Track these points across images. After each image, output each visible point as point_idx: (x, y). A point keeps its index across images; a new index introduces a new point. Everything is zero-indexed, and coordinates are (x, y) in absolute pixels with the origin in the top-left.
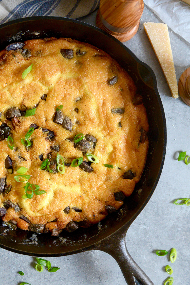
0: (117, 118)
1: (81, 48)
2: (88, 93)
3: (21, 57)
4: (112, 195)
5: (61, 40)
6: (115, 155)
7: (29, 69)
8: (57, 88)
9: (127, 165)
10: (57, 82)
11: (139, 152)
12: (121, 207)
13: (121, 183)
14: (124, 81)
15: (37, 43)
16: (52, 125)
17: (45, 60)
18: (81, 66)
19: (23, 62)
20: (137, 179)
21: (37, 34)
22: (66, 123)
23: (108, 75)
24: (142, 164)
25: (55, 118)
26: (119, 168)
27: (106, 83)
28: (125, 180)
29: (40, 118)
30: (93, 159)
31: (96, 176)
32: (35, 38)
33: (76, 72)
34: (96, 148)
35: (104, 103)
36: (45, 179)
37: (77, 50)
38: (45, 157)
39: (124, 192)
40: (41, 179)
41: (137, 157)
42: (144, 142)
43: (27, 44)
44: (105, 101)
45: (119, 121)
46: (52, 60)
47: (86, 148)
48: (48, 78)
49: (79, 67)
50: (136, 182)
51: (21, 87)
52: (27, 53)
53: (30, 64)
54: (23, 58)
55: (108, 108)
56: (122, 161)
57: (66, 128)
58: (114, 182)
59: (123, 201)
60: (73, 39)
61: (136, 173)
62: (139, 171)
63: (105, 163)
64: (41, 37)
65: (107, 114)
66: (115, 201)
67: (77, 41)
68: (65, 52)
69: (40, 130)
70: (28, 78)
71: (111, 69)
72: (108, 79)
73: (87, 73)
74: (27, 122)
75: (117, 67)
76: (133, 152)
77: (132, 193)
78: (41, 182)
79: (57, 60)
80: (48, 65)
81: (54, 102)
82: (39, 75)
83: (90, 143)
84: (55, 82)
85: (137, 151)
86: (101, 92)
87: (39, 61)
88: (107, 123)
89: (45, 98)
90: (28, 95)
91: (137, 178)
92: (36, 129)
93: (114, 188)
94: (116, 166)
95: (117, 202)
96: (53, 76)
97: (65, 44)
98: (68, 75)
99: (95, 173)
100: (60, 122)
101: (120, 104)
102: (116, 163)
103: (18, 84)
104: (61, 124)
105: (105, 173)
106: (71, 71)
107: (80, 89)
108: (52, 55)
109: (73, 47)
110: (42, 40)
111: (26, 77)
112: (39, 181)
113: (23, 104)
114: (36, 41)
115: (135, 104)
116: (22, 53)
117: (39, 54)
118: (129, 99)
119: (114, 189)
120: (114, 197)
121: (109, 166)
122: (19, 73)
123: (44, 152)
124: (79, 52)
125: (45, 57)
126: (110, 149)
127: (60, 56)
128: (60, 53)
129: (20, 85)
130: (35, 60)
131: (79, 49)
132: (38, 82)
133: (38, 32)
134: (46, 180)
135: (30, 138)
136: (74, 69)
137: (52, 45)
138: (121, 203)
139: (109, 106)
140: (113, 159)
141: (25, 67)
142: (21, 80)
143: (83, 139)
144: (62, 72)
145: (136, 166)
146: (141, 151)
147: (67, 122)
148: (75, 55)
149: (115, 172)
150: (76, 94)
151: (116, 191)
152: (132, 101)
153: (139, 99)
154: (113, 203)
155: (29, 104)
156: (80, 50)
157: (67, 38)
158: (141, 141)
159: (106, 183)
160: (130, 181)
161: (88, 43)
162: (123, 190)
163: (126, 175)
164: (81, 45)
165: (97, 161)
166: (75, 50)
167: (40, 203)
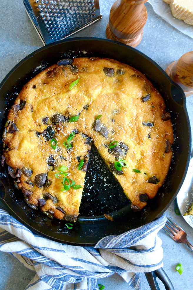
0: (147, 130)
1: (121, 68)
2: (125, 107)
3: (69, 71)
4: (138, 196)
5: (105, 60)
6: (143, 161)
7: (76, 82)
8: (98, 100)
9: (152, 171)
10: (99, 96)
11: (164, 161)
12: (145, 207)
13: (146, 187)
14: (156, 99)
15: (84, 61)
16: (91, 132)
17: (89, 76)
18: (120, 83)
19: (71, 76)
20: (160, 184)
21: (85, 53)
22: (103, 131)
23: (143, 93)
24: (165, 172)
25: (94, 126)
26: (145, 173)
27: (139, 100)
28: (150, 184)
29: (81, 125)
30: (125, 164)
31: (126, 179)
32: (83, 56)
33: (115, 89)
34: (127, 154)
35: (137, 117)
36: (80, 177)
37: (118, 70)
38: (82, 158)
39: (148, 194)
40: (77, 177)
41: (162, 165)
42: (169, 152)
43: (76, 61)
44: (138, 115)
45: (148, 133)
46: (96, 76)
47: (118, 154)
48: (91, 91)
49: (118, 84)
50: (159, 186)
51: (67, 96)
52: (75, 68)
53: (77, 78)
54: (71, 73)
55: (140, 121)
56: (148, 167)
57: (103, 135)
58: (140, 185)
59: (146, 202)
60: (115, 60)
61: (159, 179)
62: (162, 177)
63: (134, 168)
64: (88, 56)
65: (138, 126)
66: (140, 202)
67: (118, 62)
68: (107, 70)
69: (80, 136)
70: (74, 91)
71: (145, 88)
72: (142, 96)
73: (125, 90)
74: (70, 128)
75: (150, 86)
76: (158, 161)
77: (155, 196)
78: (77, 180)
79: (100, 77)
80: (92, 80)
81: (94, 112)
82: (84, 88)
83: (123, 150)
84: (97, 95)
85: (162, 160)
86: (136, 107)
87: (85, 76)
88: (138, 134)
89: (87, 108)
90: (73, 104)
91: (160, 183)
92: (77, 134)
93: (140, 190)
94: (143, 171)
95: (142, 202)
96: (95, 90)
97: (108, 64)
98: (109, 90)
99: (125, 175)
100: (98, 129)
101: (150, 118)
102: (144, 169)
103: (65, 94)
104: (98, 132)
105: (133, 177)
106: (111, 87)
107: (117, 103)
108: (96, 72)
109: (115, 66)
110: (89, 58)
111: (72, 89)
112: (76, 179)
113: (68, 112)
114: (84, 59)
115: (164, 119)
116: (70, 68)
117: (85, 70)
118: (158, 114)
119: (140, 191)
120: (139, 198)
121: (137, 171)
122: (66, 86)
123: (82, 155)
124: (119, 71)
125: (89, 73)
126: (138, 156)
127: (103, 73)
128: (103, 71)
129: (66, 96)
130: (81, 75)
131: (119, 69)
132: (82, 94)
133: (86, 51)
135: (71, 142)
136: (113, 85)
137: (97, 64)
138: (144, 204)
139: (141, 118)
140: (141, 166)
141: (73, 81)
142: (68, 91)
143: (117, 146)
144: (103, 88)
145: (160, 173)
146: (165, 160)
147: (104, 130)
148: (115, 74)
149: (142, 178)
150: (114, 106)
151: (142, 193)
152: (161, 116)
153: (167, 115)
154: (138, 203)
155: (73, 112)
156: (120, 70)
157: (110, 58)
158: (166, 152)
159: (133, 185)
160: (154, 185)
161: (128, 65)
162: (148, 193)
163: (152, 180)
164: (121, 66)
165: (127, 166)
166: (116, 69)
167: (75, 196)
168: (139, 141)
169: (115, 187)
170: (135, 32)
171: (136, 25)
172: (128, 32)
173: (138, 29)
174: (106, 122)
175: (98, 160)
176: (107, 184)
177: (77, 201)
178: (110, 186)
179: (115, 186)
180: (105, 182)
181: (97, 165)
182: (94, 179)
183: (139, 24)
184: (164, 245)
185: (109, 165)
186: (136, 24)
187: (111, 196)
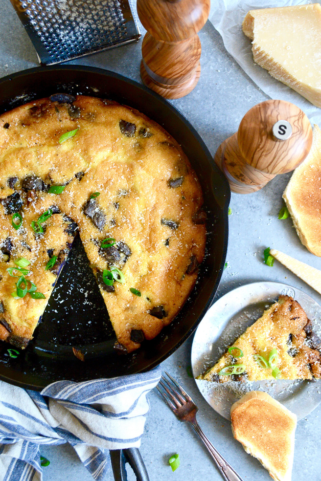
0: (165, 233)
1: (147, 127)
2: (138, 188)
3: (66, 114)
4: (129, 331)
5: (125, 109)
6: (148, 279)
7: (73, 133)
8: (100, 169)
9: (160, 298)
10: (103, 162)
11: (181, 286)
12: (135, 351)
13: (144, 320)
14: (189, 187)
15: (93, 104)
16: (79, 216)
17: (95, 128)
18: (141, 148)
19: (67, 123)
20: (166, 320)
21: (96, 90)
22: (97, 219)
23: (172, 173)
24: (179, 303)
25: (86, 206)
26: (148, 299)
27: (165, 182)
28: (151, 317)
29: (65, 201)
30: (119, 277)
31: (116, 301)
32: (93, 95)
33: (131, 157)
34: (127, 263)
35: (155, 208)
36: (46, 282)
37: (141, 128)
38: (55, 253)
39: (145, 332)
40: (42, 280)
41: (177, 291)
42: (191, 274)
43: (80, 100)
44: (157, 206)
45: (166, 237)
46: (105, 131)
47: (113, 259)
48: (92, 152)
49: (137, 151)
50: (164, 324)
51: (54, 152)
52: (76, 110)
53: (76, 127)
54: (68, 117)
55: (158, 215)
56: (154, 290)
57: (95, 224)
58: (136, 315)
59: (140, 343)
60: (140, 112)
61: (168, 312)
62: (172, 309)
63: (133, 286)
64: (101, 96)
65: (154, 223)
66: (129, 341)
67: (145, 116)
68: (126, 126)
69: (60, 218)
70: (66, 145)
71: (179, 167)
72: (171, 178)
73: (145, 162)
74: (47, 201)
75: (186, 166)
76: (173, 284)
77: (154, 336)
78: (41, 284)
79: (111, 132)
80: (98, 136)
81: (90, 186)
82: (83, 145)
83: (122, 255)
84: (100, 161)
85: (179, 284)
86: (156, 192)
87: (88, 128)
88: (150, 236)
89: (81, 176)
90: (60, 166)
91: (168, 319)
92: (56, 214)
93: (134, 322)
94: (144, 295)
95: (133, 342)
96: (99, 153)
97: (129, 117)
98: (121, 157)
99: (116, 294)
100: (90, 214)
101: (175, 214)
102: (147, 291)
103: (51, 148)
104: (90, 218)
105: (129, 300)
106: (125, 153)
107: (129, 180)
108: (108, 124)
109: (138, 122)
110: (101, 100)
111: (64, 142)
112: (38, 283)
113: (49, 176)
114: (92, 100)
115: (196, 221)
116: (69, 109)
117: (91, 118)
118: (189, 211)
119: (133, 324)
120: (129, 335)
121: (136, 293)
122: (56, 136)
123: (57, 248)
124: (142, 132)
125: (96, 124)
126: (144, 270)
127: (117, 128)
128: (118, 126)
129: (53, 151)
130: (83, 123)
131: (144, 127)
132: (77, 154)
133: (97, 89)
134: (48, 284)
135: (44, 224)
136: (130, 151)
137: (110, 112)
138: (136, 346)
139: (160, 212)
140: (144, 285)
141: (69, 130)
142: (57, 145)
143: (113, 246)
144: (112, 151)
145: (171, 303)
146: (183, 285)
147: (99, 217)
148: (137, 134)
149: (142, 304)
150: (122, 183)
151: (135, 327)
152: (192, 215)
153: (201, 216)
154: (126, 342)
155: (58, 178)
156: (145, 129)
157: (134, 108)
158: (187, 273)
159: (126, 312)
160: (157, 320)
161: (159, 124)
162: (144, 330)
163: (156, 312)
164: (148, 124)
165: (123, 280)
166: (139, 127)
167: (32, 309)
168: (150, 245)
169: (99, 309)
170: (175, 77)
171: (177, 68)
172: (164, 75)
173: (180, 74)
174: (105, 205)
175: (82, 261)
176: (87, 301)
177: (33, 317)
178: (92, 306)
179: (101, 308)
180: (86, 298)
181: (79, 268)
182: (70, 290)
183: (182, 67)
184: (158, 419)
185: (95, 273)
186: (176, 66)
187: (89, 322)
